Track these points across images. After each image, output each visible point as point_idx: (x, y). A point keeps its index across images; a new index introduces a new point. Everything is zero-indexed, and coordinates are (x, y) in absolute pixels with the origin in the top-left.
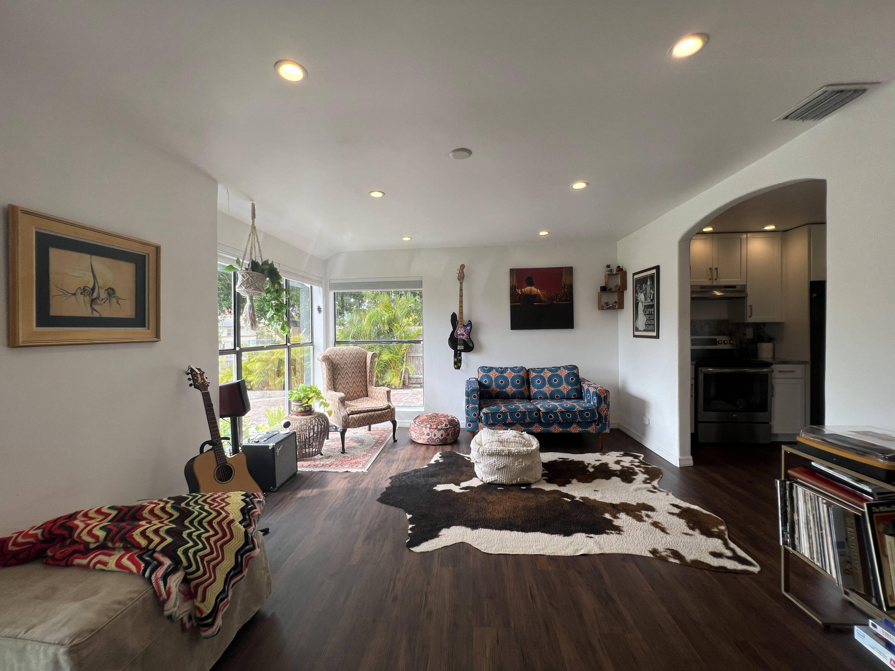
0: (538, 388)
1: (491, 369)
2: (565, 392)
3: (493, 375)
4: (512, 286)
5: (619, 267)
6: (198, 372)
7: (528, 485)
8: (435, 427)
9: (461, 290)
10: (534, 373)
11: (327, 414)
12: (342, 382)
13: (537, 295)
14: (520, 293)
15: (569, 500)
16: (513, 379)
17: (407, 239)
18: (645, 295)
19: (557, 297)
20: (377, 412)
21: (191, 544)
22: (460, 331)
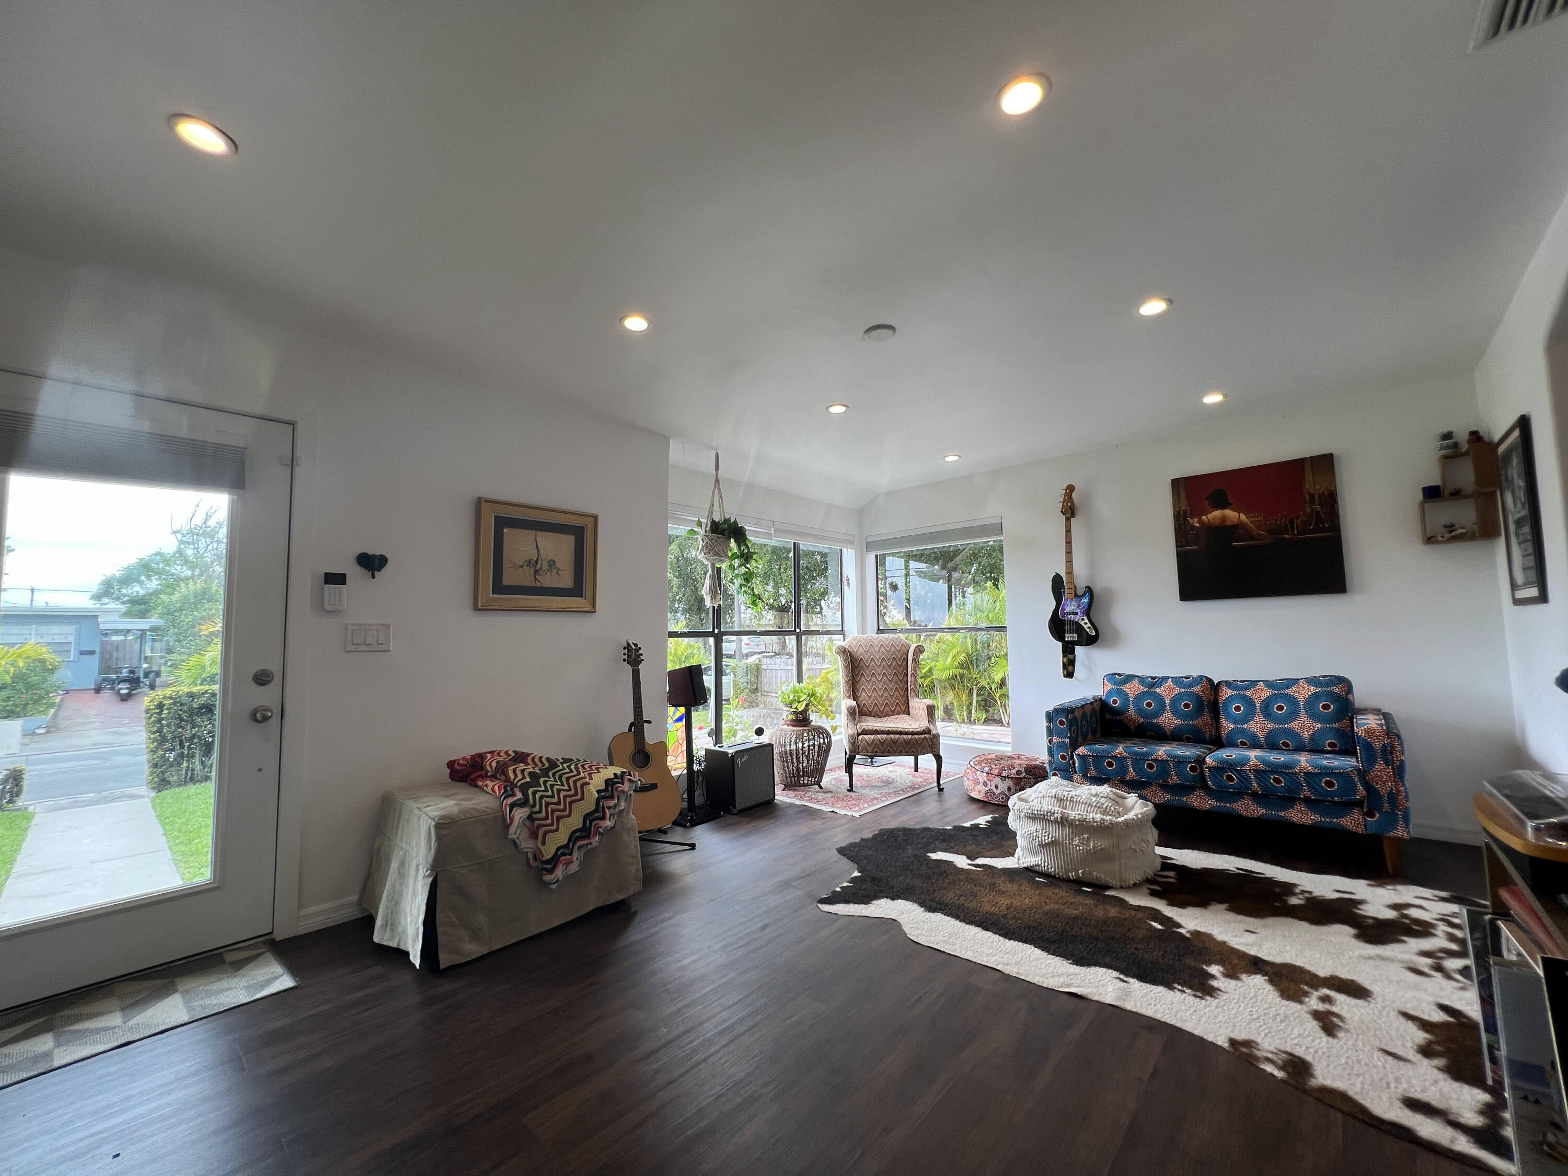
0: (1235, 721)
1: (1129, 678)
2: (1306, 735)
3: (1131, 690)
4: (1179, 512)
5: (1471, 433)
6: (634, 648)
7: (1100, 887)
8: (996, 772)
9: (1068, 531)
10: (1229, 691)
11: (830, 730)
12: (867, 687)
13: (1239, 526)
14: (1197, 525)
15: (1159, 927)
16: (1175, 701)
17: (951, 458)
19: (1292, 523)
20: (907, 737)
21: (543, 788)
22: (1070, 606)
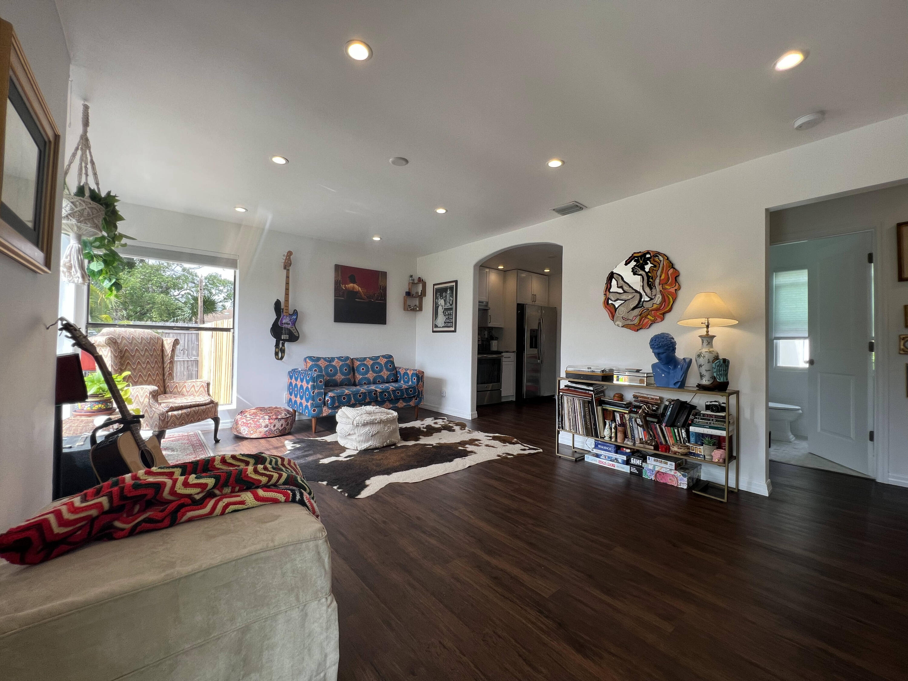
0: (363, 374)
1: (318, 359)
3: (322, 364)
4: (337, 280)
5: (419, 278)
8: (274, 417)
9: (288, 277)
10: (358, 362)
14: (343, 288)
15: (430, 446)
16: (341, 367)
17: (240, 210)
18: (445, 301)
19: (374, 295)
20: (202, 407)
22: (285, 320)
